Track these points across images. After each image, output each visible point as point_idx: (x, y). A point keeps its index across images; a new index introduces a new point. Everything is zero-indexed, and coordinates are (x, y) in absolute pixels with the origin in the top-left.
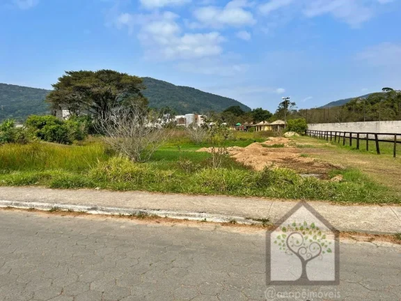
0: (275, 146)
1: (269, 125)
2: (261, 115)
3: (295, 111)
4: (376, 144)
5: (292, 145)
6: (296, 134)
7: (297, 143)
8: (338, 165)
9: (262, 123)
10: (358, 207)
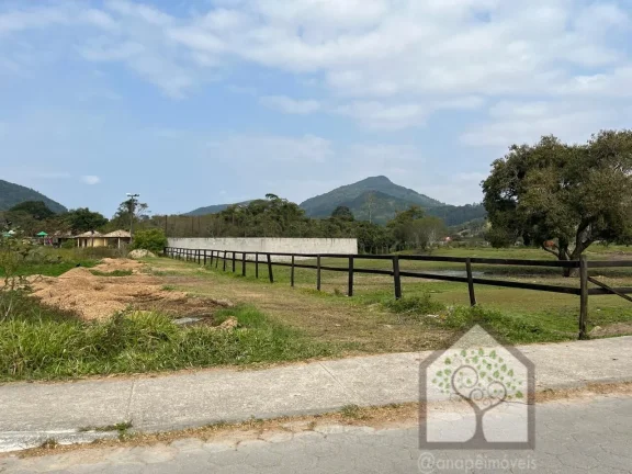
0: (116, 273)
1: (103, 238)
2: (86, 220)
3: (147, 217)
4: (268, 269)
5: (144, 271)
6: (150, 253)
7: (154, 269)
8: (225, 300)
9: (89, 234)
10: (278, 369)
